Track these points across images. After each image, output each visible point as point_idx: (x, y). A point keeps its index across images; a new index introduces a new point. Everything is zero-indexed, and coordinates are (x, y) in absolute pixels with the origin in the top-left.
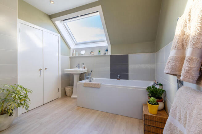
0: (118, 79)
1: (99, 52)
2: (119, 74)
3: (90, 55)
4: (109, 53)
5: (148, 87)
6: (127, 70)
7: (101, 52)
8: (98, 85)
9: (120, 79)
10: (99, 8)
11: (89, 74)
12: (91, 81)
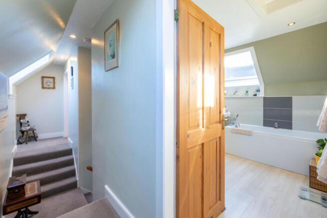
0: (275, 127)
1: (247, 92)
2: (277, 122)
3: (235, 96)
4: (262, 94)
5: (318, 139)
6: (290, 117)
7: (249, 93)
8: (250, 132)
9: (279, 127)
10: (252, 48)
11: (235, 120)
12: (237, 127)
